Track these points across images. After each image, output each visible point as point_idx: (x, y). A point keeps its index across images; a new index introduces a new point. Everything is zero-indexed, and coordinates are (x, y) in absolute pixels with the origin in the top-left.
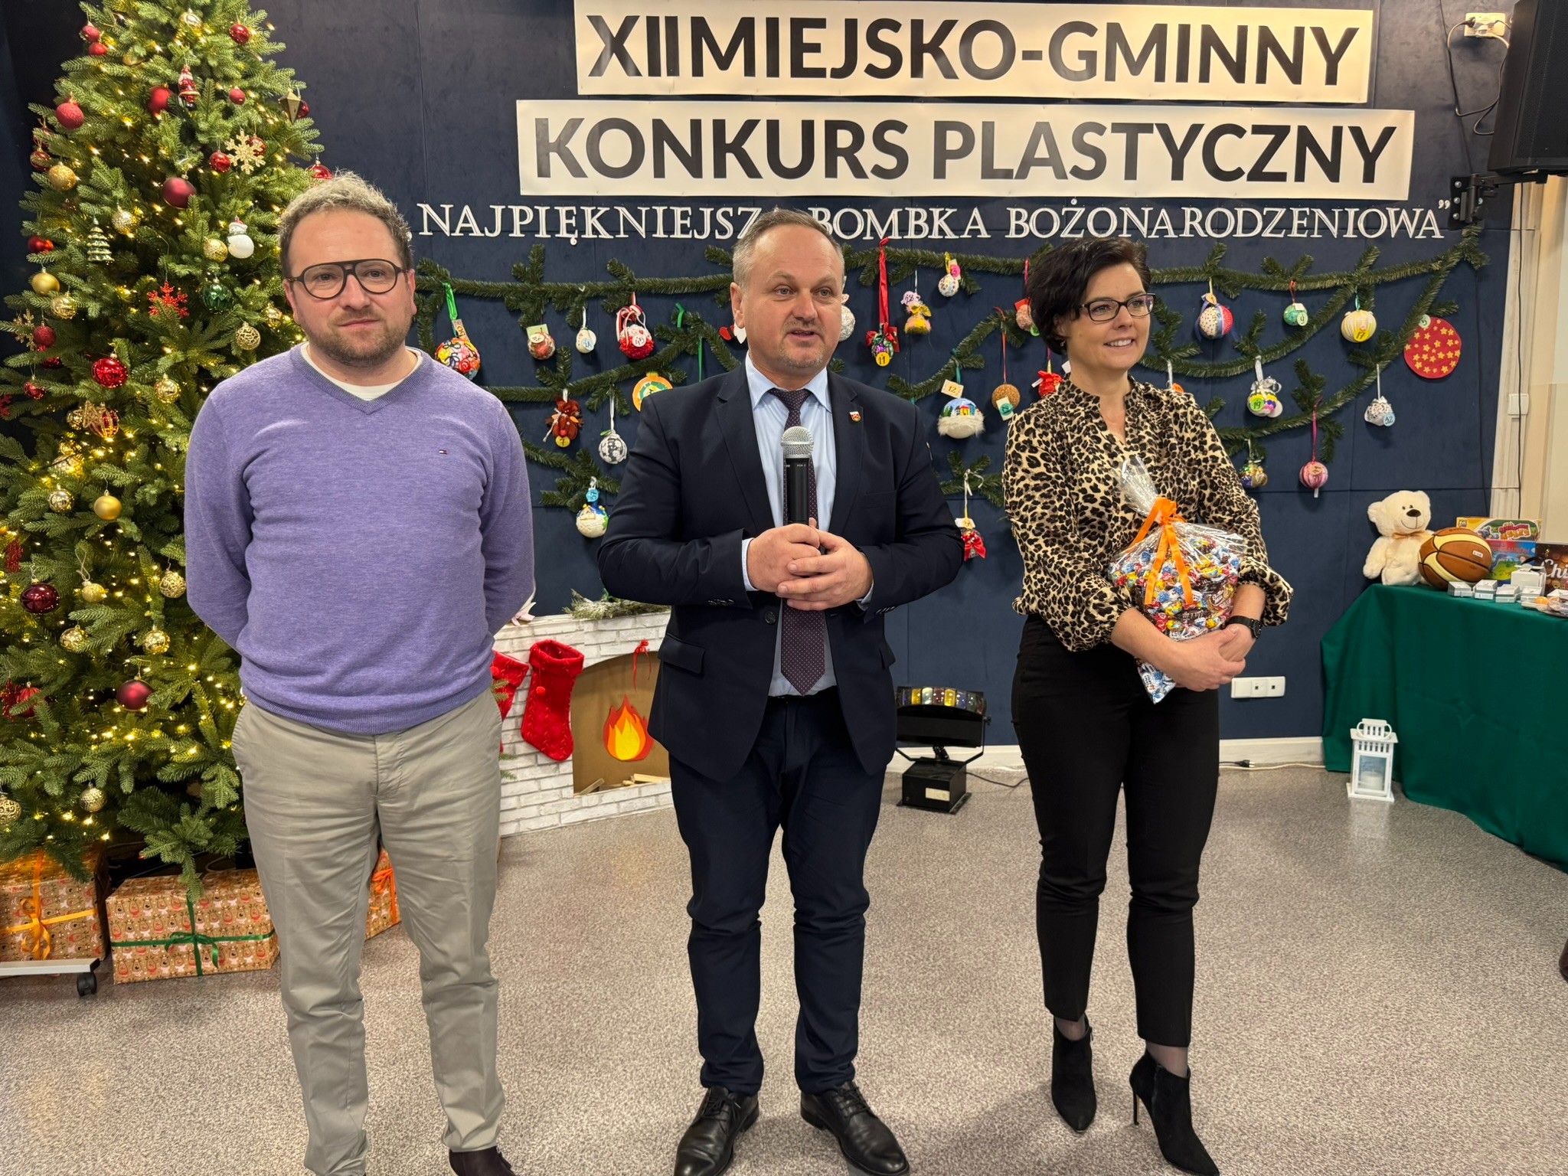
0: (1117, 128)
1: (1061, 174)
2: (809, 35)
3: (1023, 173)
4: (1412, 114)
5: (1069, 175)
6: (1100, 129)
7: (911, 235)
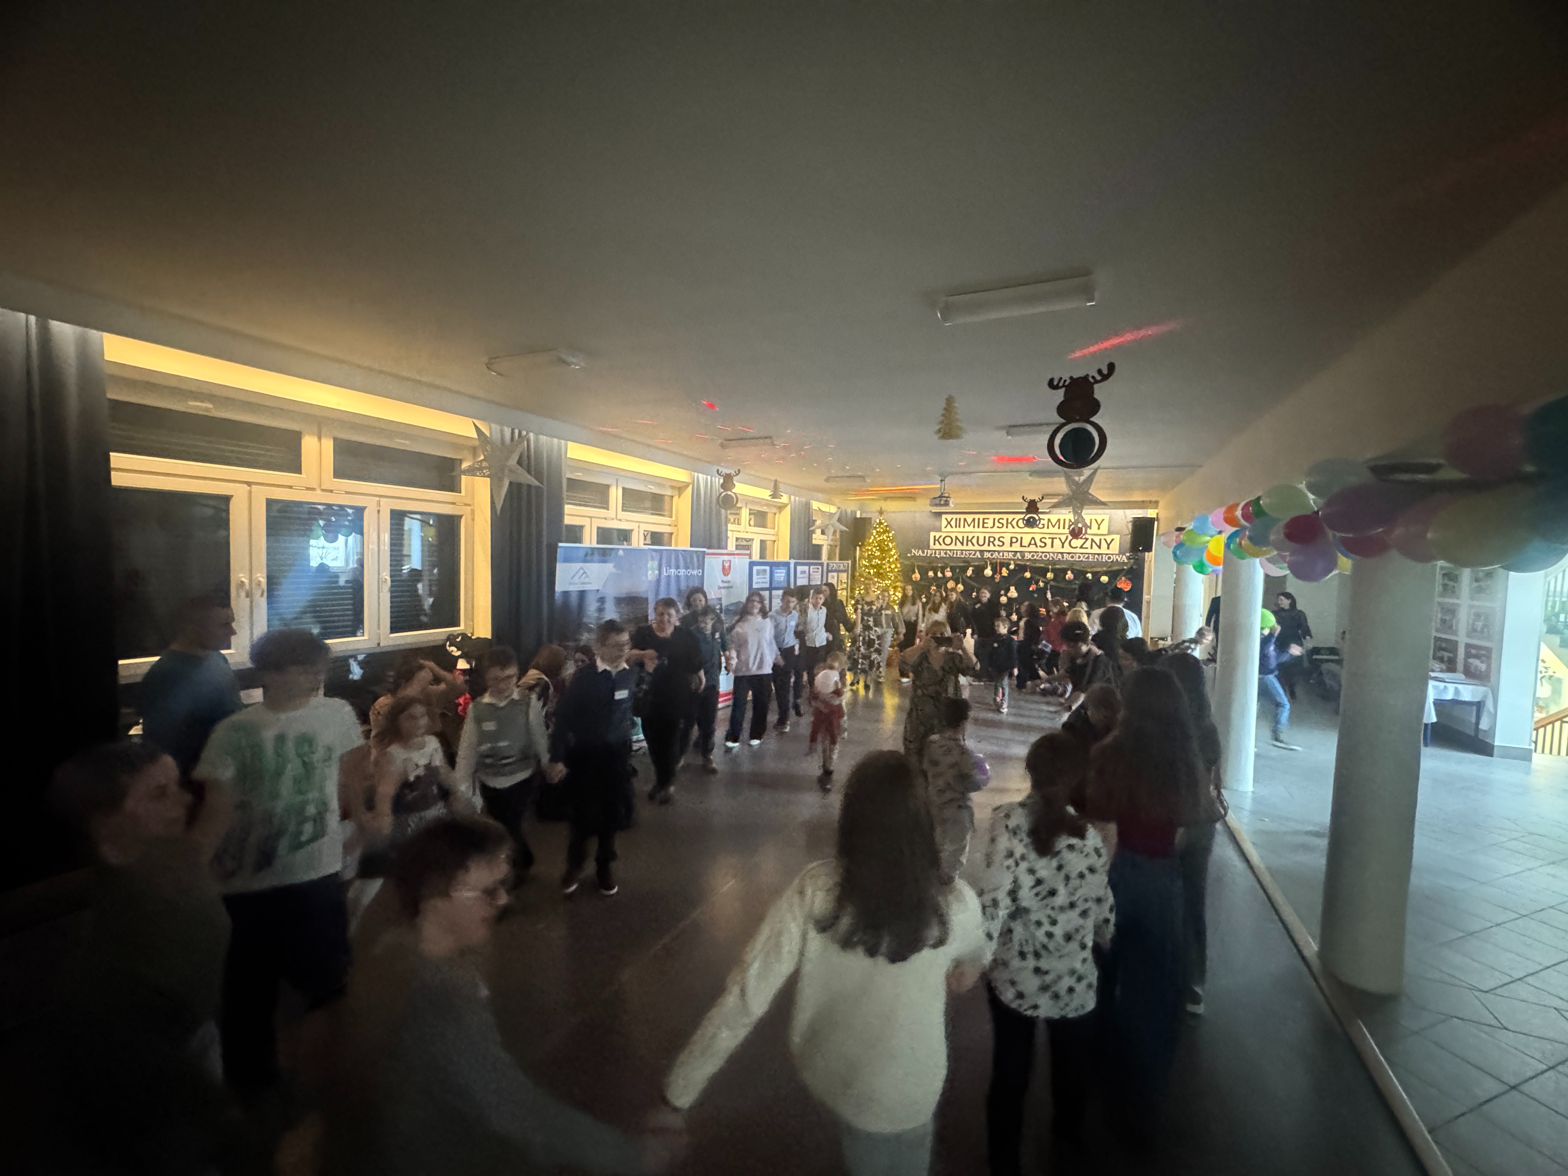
3: (1029, 546)
4: (1119, 536)
5: (1039, 547)
7: (1005, 557)
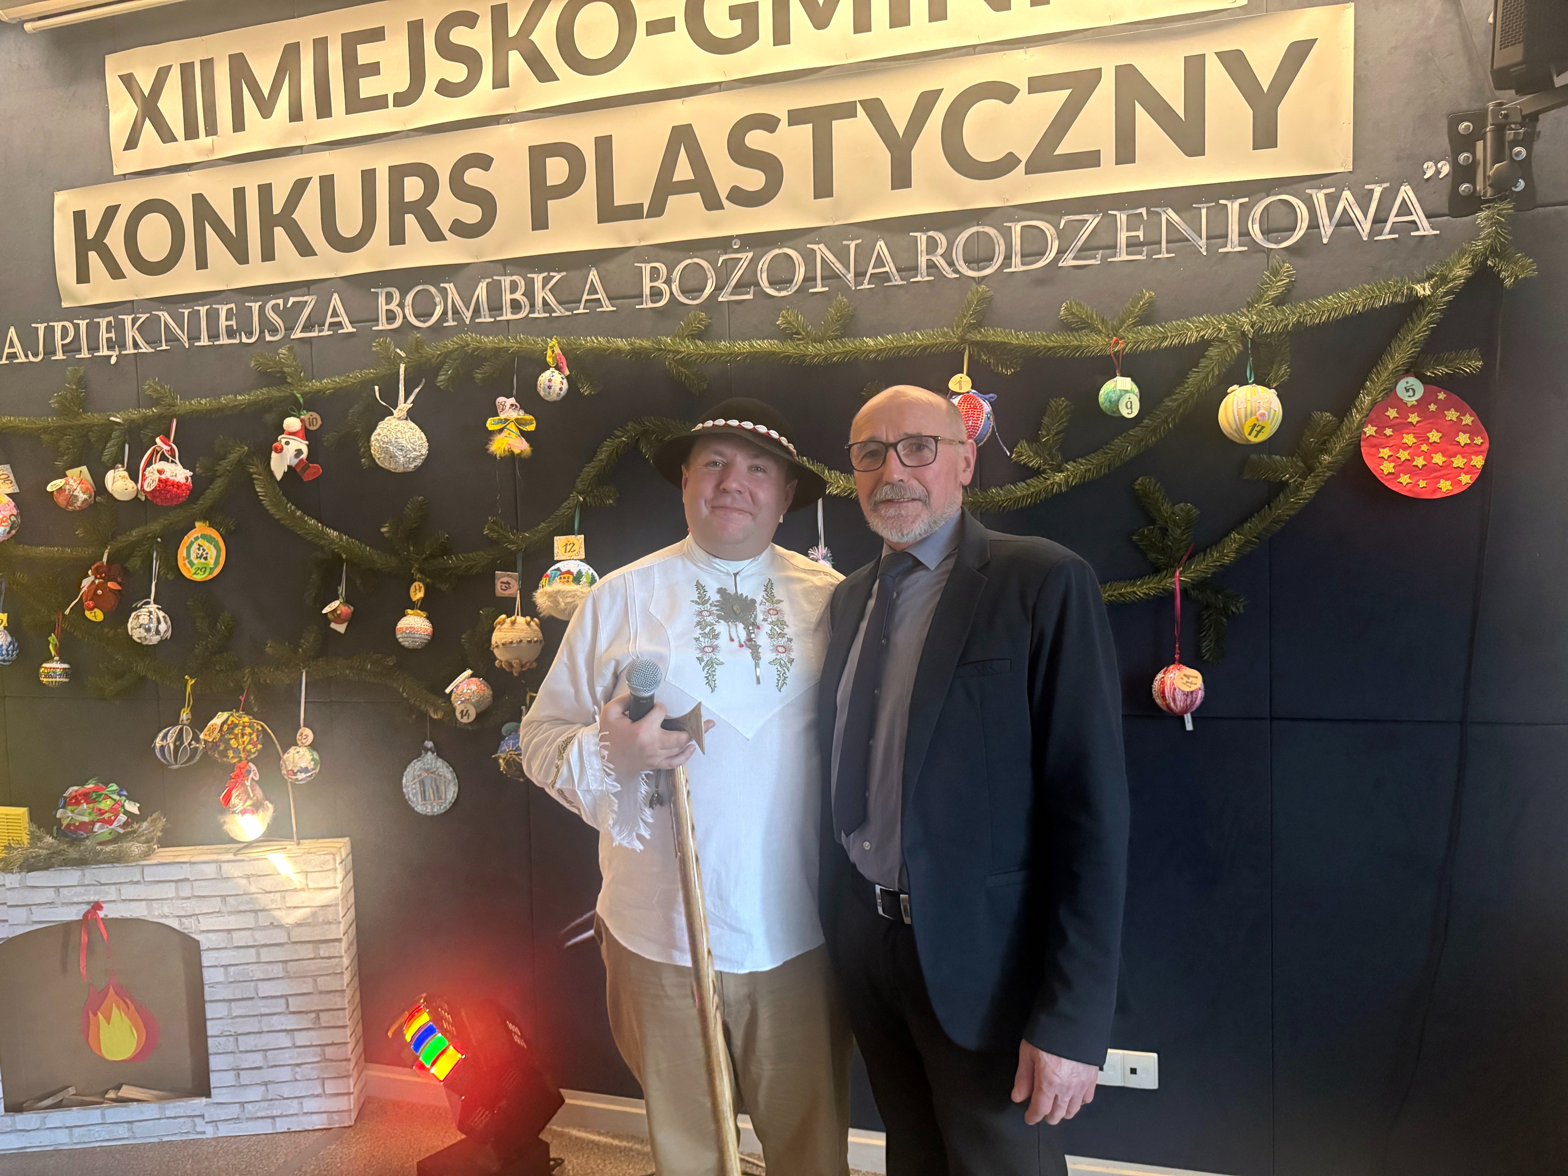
0: (796, 117)
1: (712, 203)
2: (365, 54)
3: (657, 209)
4: (1348, 10)
5: (725, 203)
6: (768, 123)
7: (508, 315)
